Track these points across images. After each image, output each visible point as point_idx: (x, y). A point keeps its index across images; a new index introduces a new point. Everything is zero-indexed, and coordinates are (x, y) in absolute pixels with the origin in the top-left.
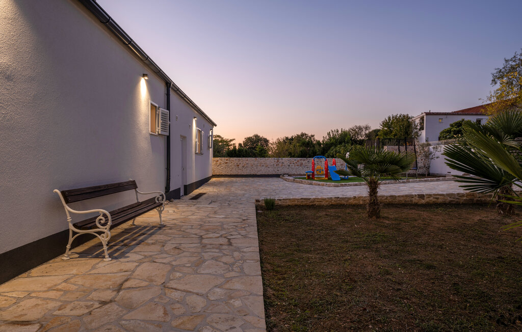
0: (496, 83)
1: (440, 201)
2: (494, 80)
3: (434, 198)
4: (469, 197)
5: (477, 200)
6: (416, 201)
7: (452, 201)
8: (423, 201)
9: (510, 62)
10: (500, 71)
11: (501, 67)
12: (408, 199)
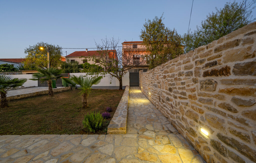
0: (26, 53)
1: (26, 96)
2: (25, 52)
3: (24, 96)
4: (37, 94)
5: (39, 94)
6: (16, 98)
7: (31, 96)
8: (19, 97)
9: (32, 48)
10: (28, 49)
11: (28, 48)
12: (12, 98)
